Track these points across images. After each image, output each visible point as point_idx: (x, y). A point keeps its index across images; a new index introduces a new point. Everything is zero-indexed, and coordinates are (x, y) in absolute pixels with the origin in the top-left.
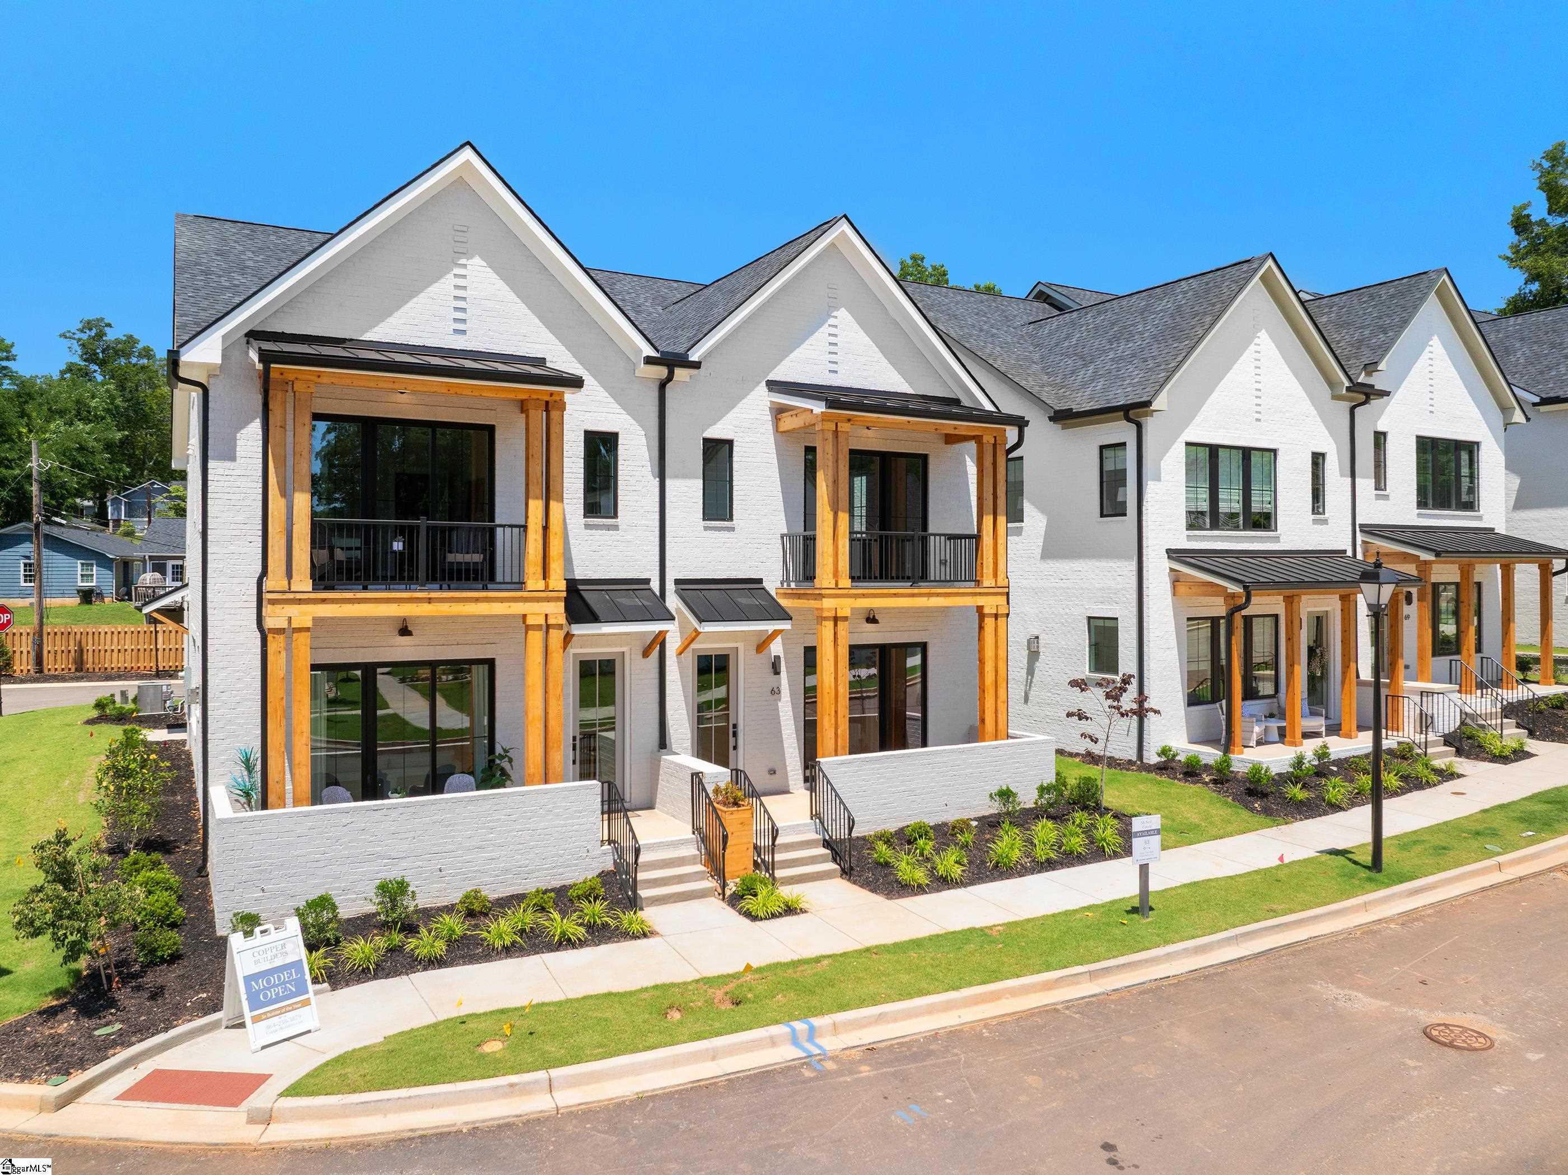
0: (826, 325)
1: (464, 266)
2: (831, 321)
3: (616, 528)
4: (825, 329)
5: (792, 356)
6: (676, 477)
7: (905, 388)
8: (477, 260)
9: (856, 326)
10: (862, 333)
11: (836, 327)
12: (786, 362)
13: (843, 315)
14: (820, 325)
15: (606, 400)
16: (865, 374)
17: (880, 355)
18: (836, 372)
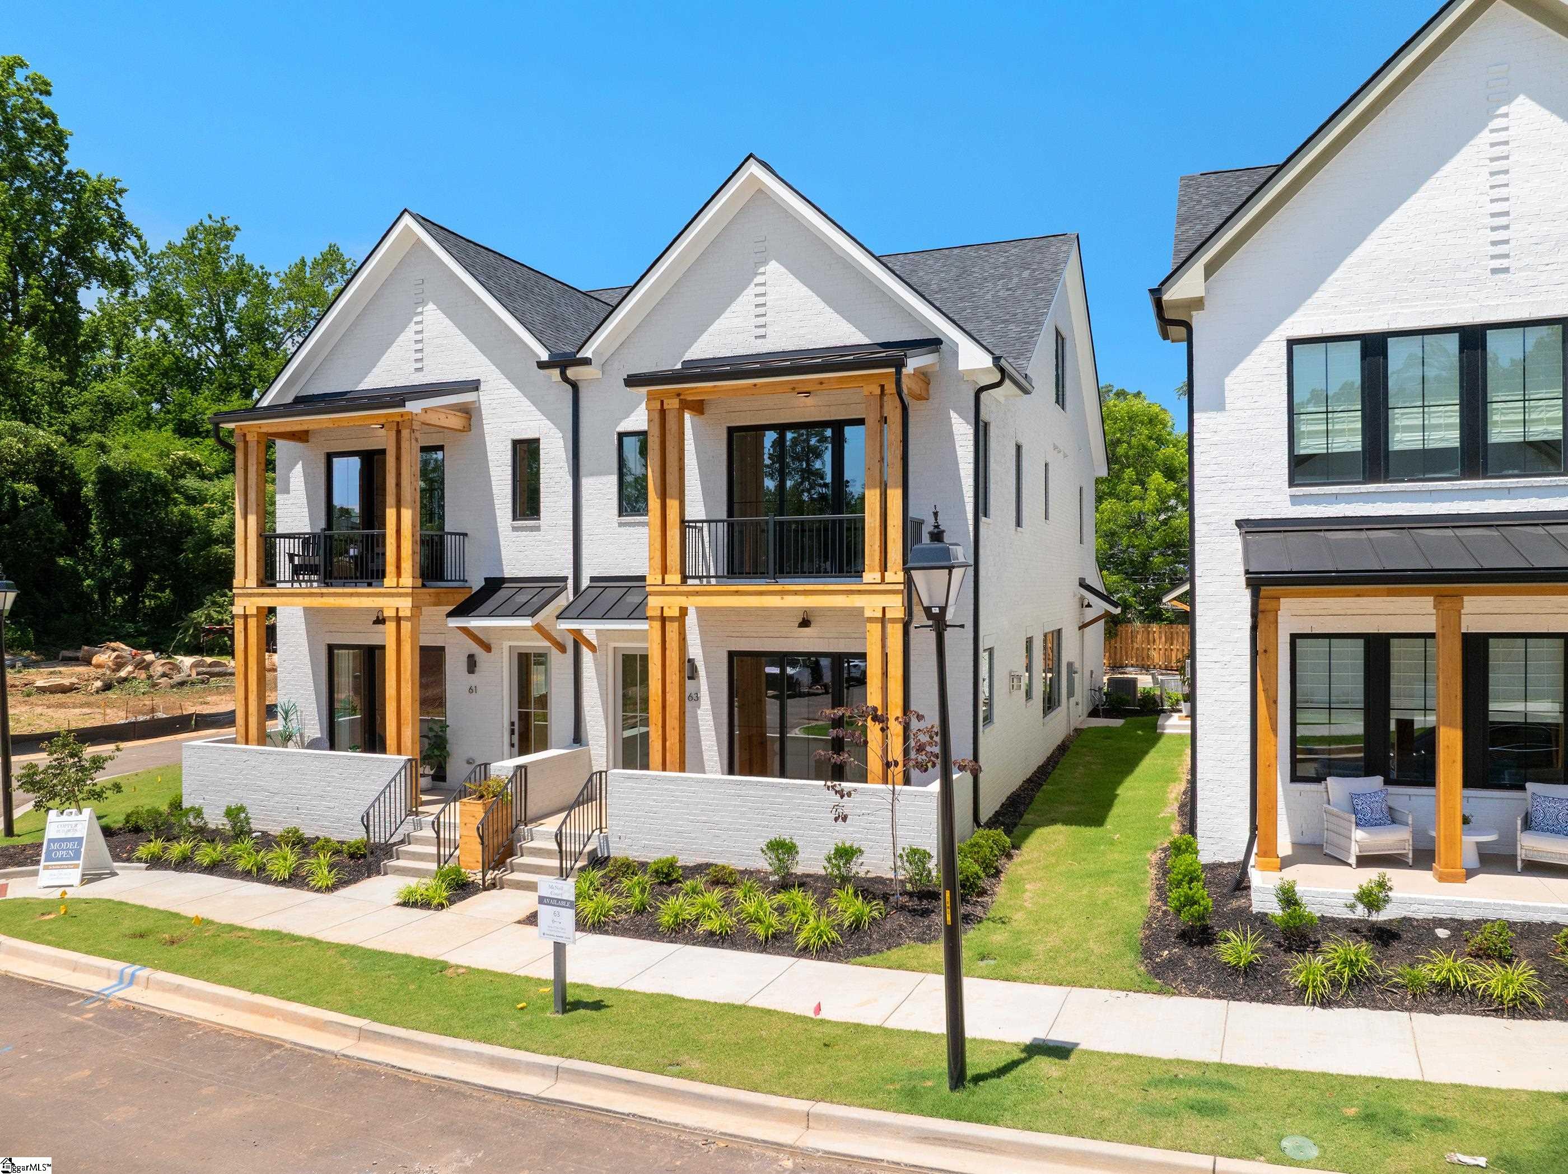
0: (752, 285)
1: (421, 313)
2: (759, 279)
3: (538, 528)
4: (751, 290)
5: (711, 329)
6: (592, 475)
7: (859, 338)
8: (431, 306)
9: (791, 278)
10: (798, 285)
11: (764, 284)
12: (705, 337)
13: (773, 267)
14: (744, 288)
15: (529, 409)
16: (802, 331)
17: (823, 304)
18: (764, 337)
